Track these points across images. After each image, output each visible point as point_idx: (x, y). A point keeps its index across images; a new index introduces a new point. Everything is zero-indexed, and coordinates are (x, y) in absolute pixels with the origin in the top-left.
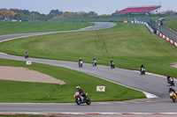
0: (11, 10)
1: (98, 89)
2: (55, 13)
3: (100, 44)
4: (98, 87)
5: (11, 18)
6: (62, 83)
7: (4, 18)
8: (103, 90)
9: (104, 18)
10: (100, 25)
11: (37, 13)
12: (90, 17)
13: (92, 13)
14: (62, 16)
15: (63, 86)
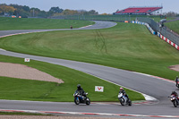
0: (11, 5)
1: (97, 89)
2: (55, 10)
3: (100, 44)
4: (96, 87)
5: (11, 13)
6: (60, 81)
7: (3, 14)
8: (102, 90)
9: (105, 17)
10: (100, 24)
11: (37, 10)
12: (91, 16)
13: (93, 11)
14: (62, 14)
15: (61, 85)
